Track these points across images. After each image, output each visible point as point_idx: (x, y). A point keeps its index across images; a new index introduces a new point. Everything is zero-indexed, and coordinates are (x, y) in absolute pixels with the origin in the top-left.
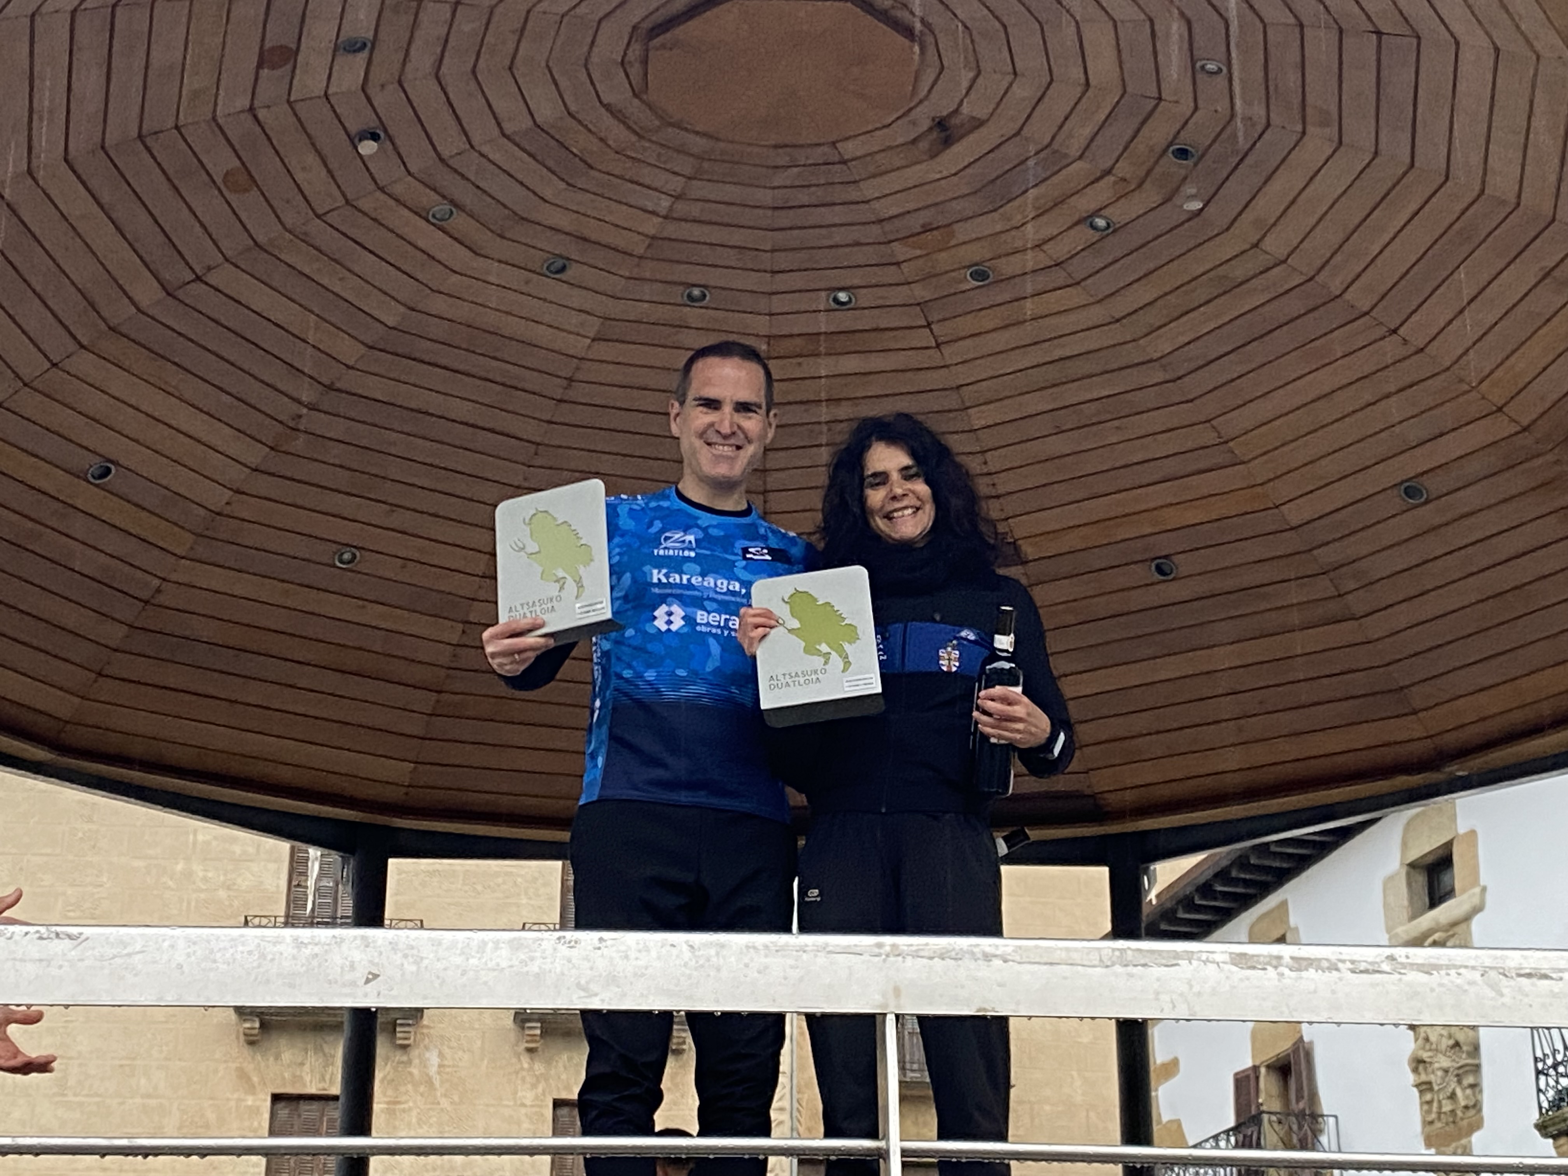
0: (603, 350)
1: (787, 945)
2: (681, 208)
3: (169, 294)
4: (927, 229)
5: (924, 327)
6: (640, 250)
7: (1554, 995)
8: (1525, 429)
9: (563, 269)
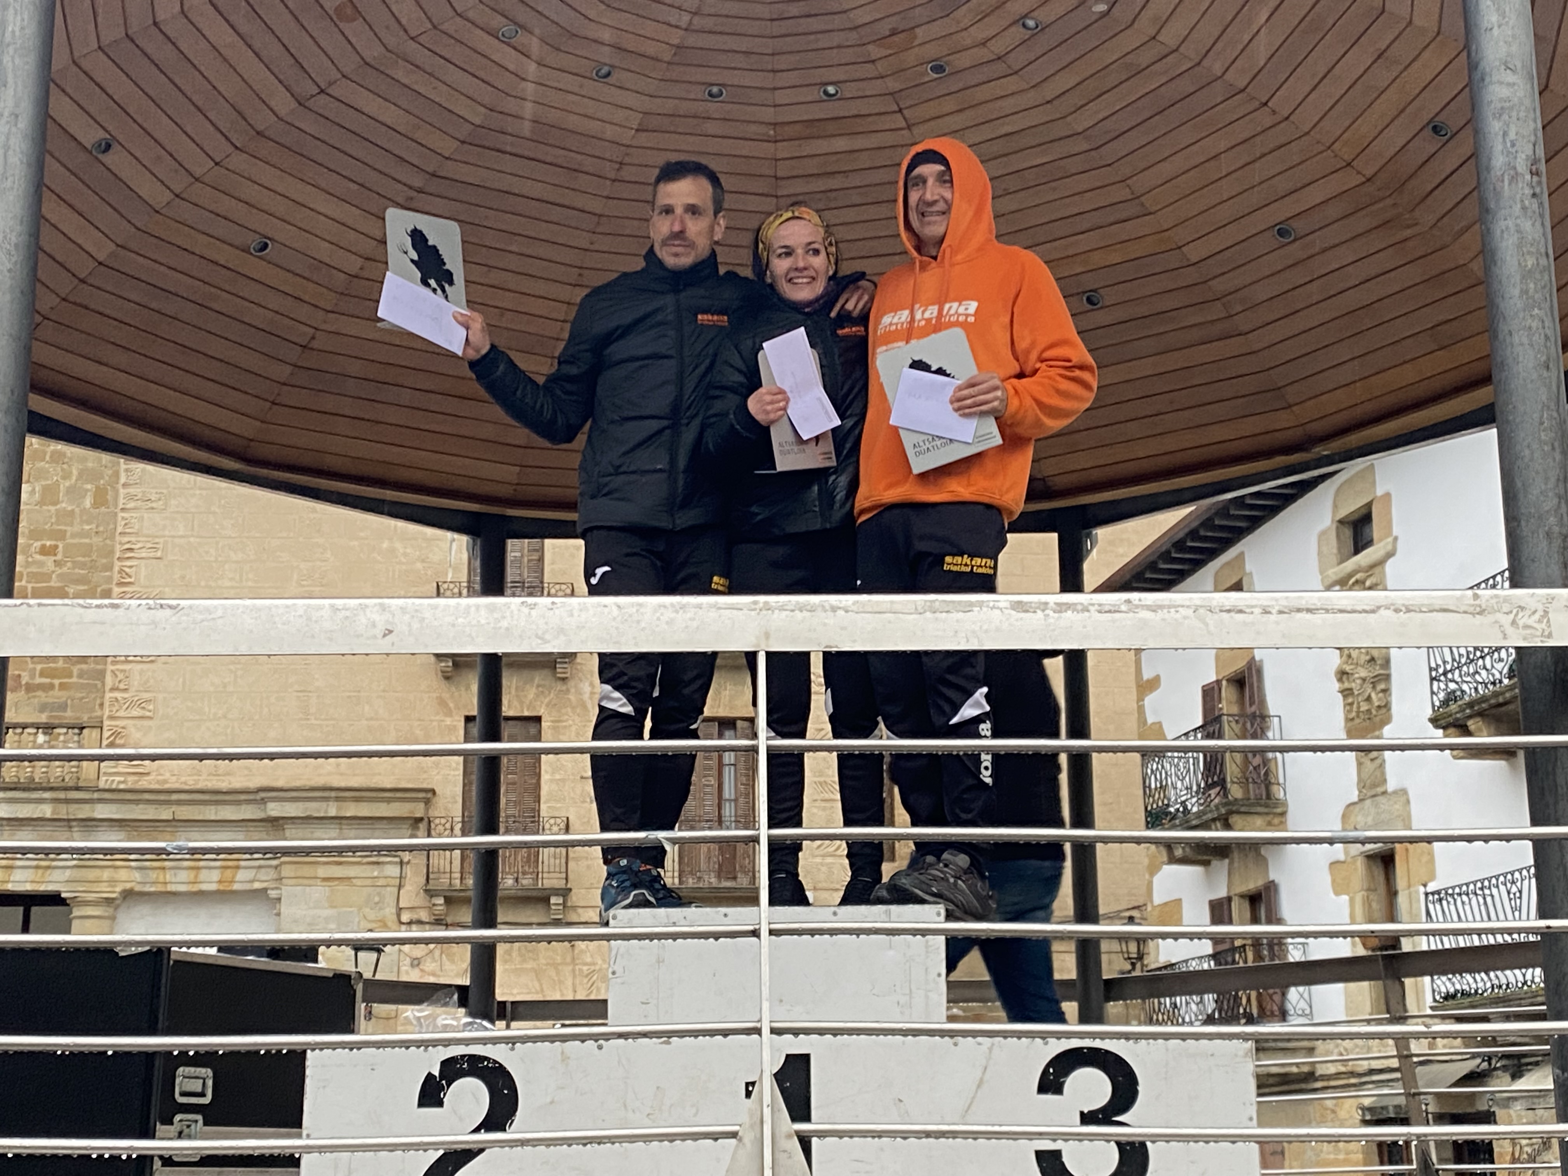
0: (643, 139)
1: (688, 604)
2: (697, 22)
3: (300, 104)
4: (894, 33)
5: (895, 112)
6: (667, 57)
7: (1245, 624)
8: (1368, 180)
9: (608, 74)
